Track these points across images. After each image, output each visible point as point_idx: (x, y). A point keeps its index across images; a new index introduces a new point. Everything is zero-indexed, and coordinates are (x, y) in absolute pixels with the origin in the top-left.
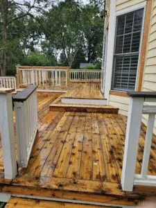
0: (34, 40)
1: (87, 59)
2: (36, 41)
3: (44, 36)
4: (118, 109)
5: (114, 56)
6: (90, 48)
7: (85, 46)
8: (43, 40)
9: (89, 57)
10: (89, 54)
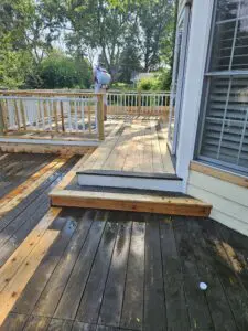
0: (52, 31)
1: (143, 64)
2: (55, 33)
3: (69, 24)
4: (210, 208)
5: (206, 78)
6: (148, 43)
7: (140, 42)
8: (68, 32)
9: (146, 60)
10: (147, 55)
